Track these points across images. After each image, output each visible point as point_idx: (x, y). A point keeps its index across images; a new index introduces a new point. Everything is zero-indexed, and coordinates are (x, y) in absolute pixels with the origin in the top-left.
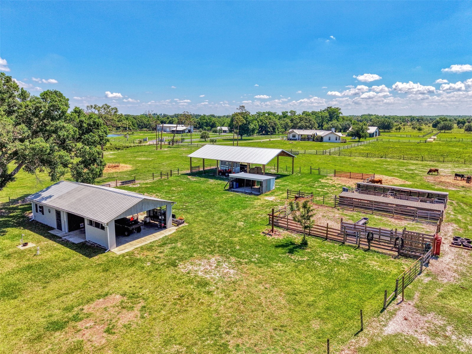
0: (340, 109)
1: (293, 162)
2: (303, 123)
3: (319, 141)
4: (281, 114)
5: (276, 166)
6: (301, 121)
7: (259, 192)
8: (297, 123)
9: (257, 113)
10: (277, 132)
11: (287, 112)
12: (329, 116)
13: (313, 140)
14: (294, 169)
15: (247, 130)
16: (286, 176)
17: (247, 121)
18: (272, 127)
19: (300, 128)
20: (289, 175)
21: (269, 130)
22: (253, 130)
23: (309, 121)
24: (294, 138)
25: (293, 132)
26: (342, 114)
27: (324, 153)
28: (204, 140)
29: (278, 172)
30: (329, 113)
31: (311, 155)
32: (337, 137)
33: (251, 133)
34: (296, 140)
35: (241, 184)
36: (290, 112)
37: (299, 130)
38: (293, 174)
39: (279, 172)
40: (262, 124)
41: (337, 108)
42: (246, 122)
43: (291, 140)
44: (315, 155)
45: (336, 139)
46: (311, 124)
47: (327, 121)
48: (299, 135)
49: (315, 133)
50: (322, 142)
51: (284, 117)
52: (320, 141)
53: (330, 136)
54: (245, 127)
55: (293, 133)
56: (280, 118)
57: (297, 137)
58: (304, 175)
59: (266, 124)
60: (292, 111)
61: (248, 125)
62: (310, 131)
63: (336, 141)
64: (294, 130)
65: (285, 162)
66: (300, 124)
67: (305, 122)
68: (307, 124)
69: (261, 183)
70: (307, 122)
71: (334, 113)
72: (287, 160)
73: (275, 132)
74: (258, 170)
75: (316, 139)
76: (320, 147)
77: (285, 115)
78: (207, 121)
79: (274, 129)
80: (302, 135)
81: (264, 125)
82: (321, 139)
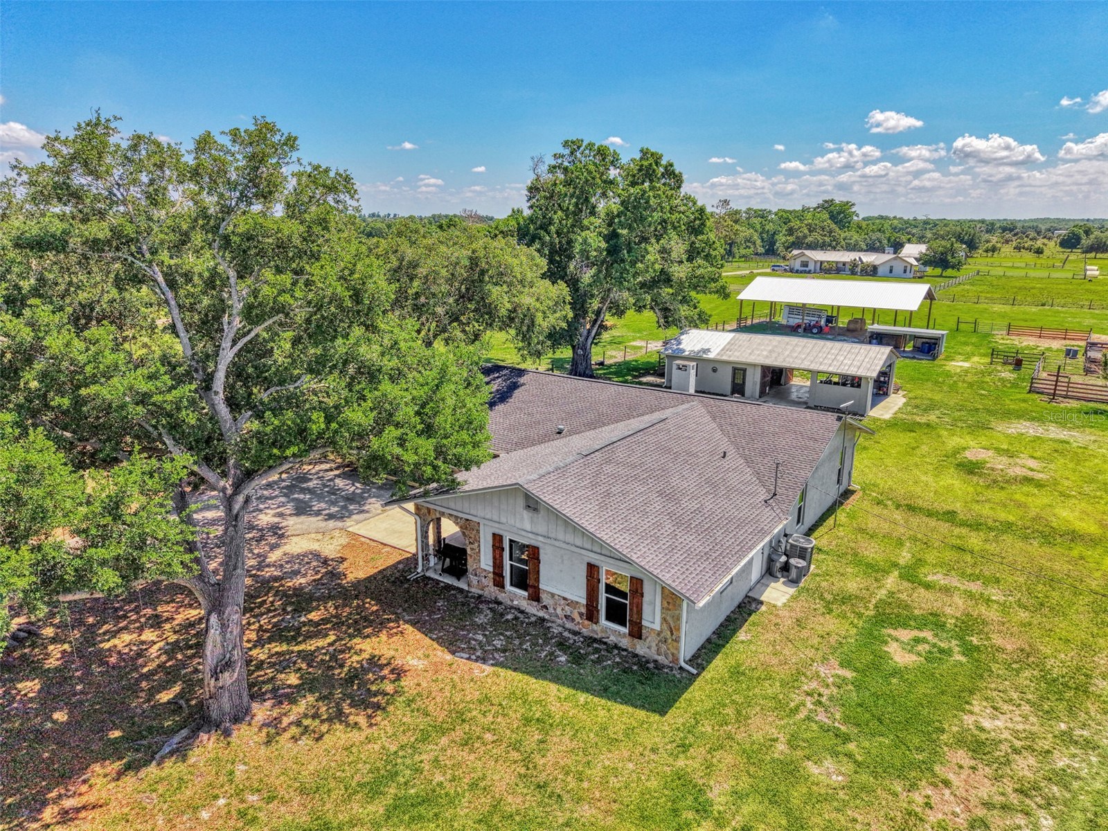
0: (853, 205)
3: (867, 276)
8: (805, 237)
13: (854, 274)
24: (805, 269)
25: (801, 255)
30: (829, 214)
32: (906, 267)
34: (809, 272)
37: (813, 252)
41: (846, 203)
43: (797, 272)
45: (905, 271)
48: (816, 262)
49: (858, 259)
52: (872, 276)
53: (893, 264)
55: (803, 259)
57: (812, 266)
63: (904, 275)
64: (803, 251)
66: (811, 239)
68: (827, 239)
70: (825, 235)
75: (859, 270)
80: (822, 263)
82: (872, 271)
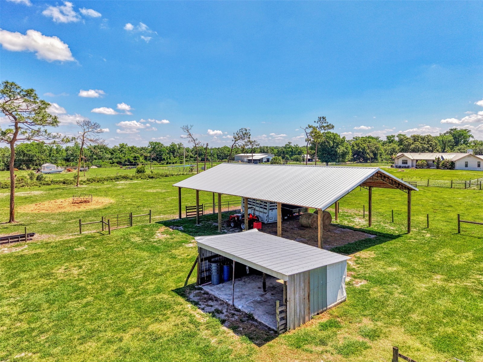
0: (469, 131)
1: (409, 202)
2: (418, 144)
3: (447, 169)
4: (385, 139)
5: (367, 209)
6: (415, 141)
8: (410, 145)
9: (354, 138)
10: (380, 159)
11: (394, 136)
12: (453, 140)
13: (438, 168)
14: (412, 218)
15: (334, 155)
16: (390, 237)
17: (334, 142)
18: (373, 152)
19: (414, 151)
20: (399, 236)
21: (369, 157)
22: (344, 155)
23: (428, 142)
24: (405, 165)
25: (403, 156)
26: (473, 137)
27: (467, 185)
29: (370, 225)
30: (453, 136)
31: (440, 189)
32: (479, 163)
33: (341, 159)
34: (408, 167)
36: (397, 136)
37: (412, 154)
38: (409, 231)
39: (374, 223)
40: (358, 149)
41: (465, 130)
42: (333, 144)
43: (400, 167)
44: (448, 189)
45: (479, 165)
46: (431, 146)
47: (451, 147)
48: (412, 160)
49: (440, 157)
50: (453, 169)
51: (390, 142)
52: (450, 169)
53: (468, 160)
54: (332, 151)
55: (404, 158)
56: (384, 144)
57: (409, 163)
59: (364, 149)
60: (400, 135)
61: (336, 148)
62: (431, 154)
63: (479, 169)
64: (404, 153)
65: (389, 201)
66: (413, 146)
67: (421, 143)
68: (426, 146)
70: (425, 143)
71: (460, 136)
72: (393, 196)
73: (377, 159)
75: (443, 165)
76: (453, 177)
77: (390, 140)
78: (292, 149)
79: (375, 155)
80: (417, 161)
81: (361, 150)
82: (451, 166)
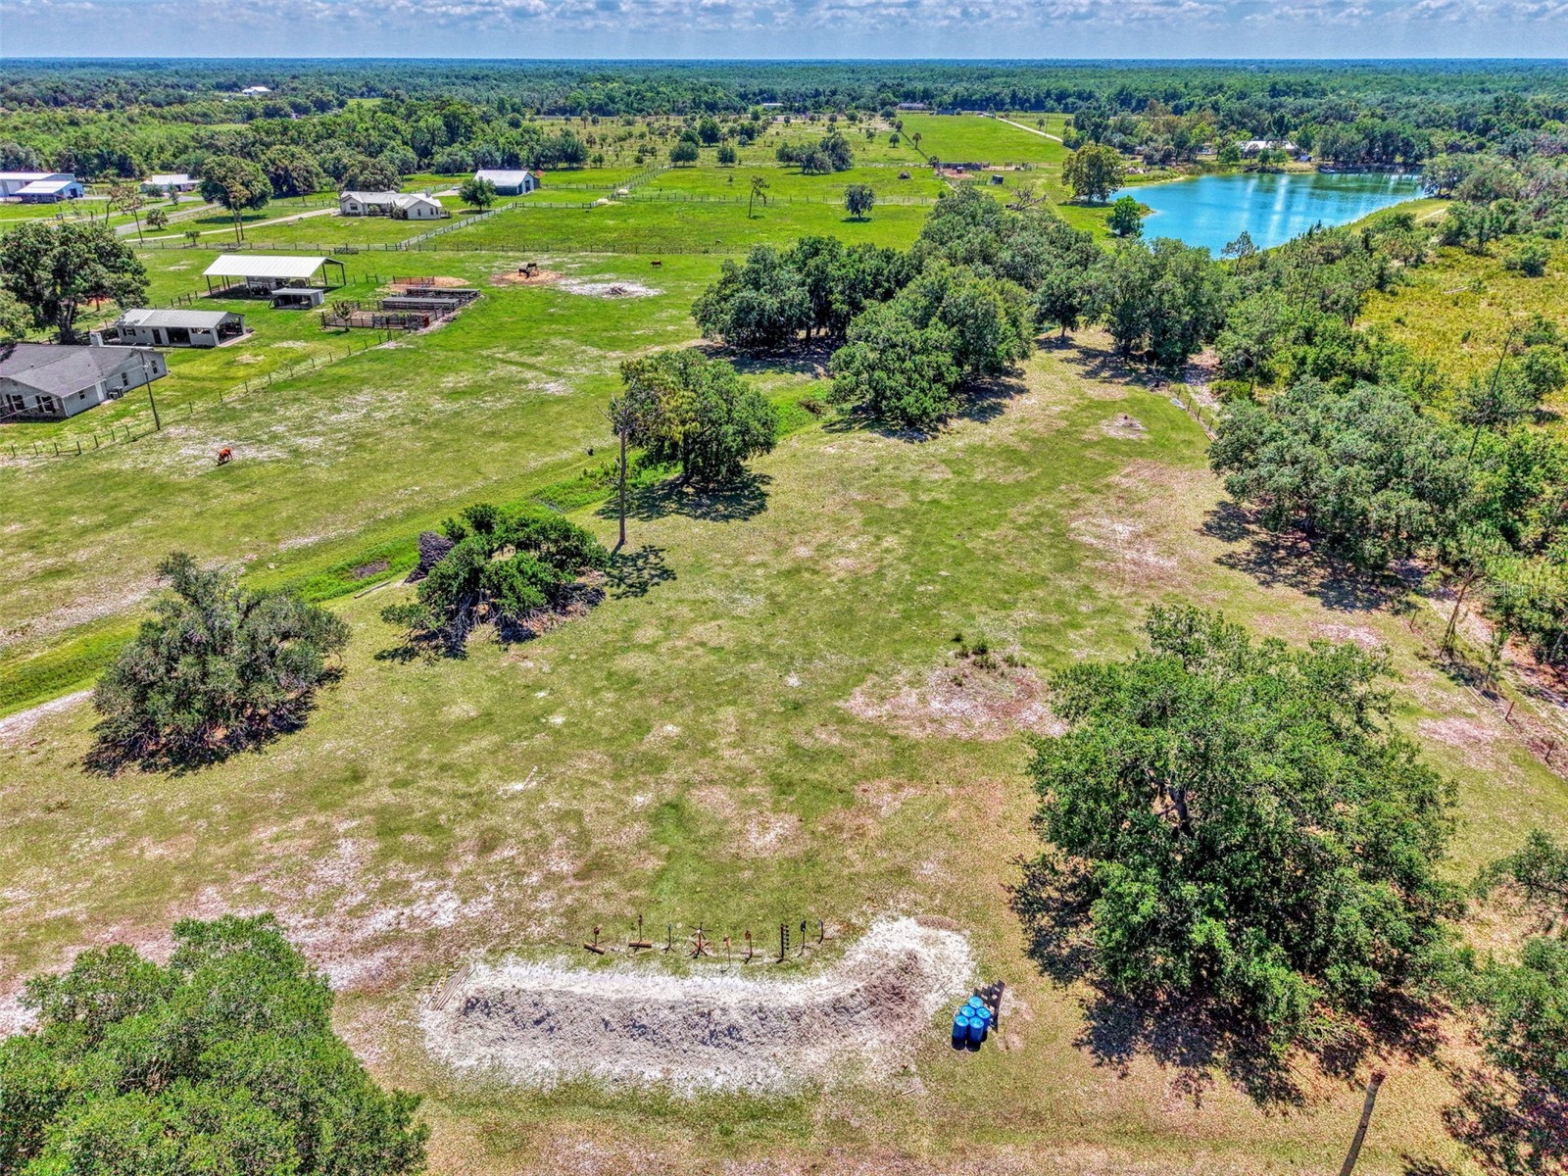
1: (343, 271)
2: (367, 175)
3: (401, 220)
5: (323, 277)
7: (309, 307)
14: (346, 279)
16: (337, 287)
18: (303, 176)
19: (366, 187)
20: (341, 287)
24: (352, 212)
25: (350, 197)
28: (155, 227)
29: (326, 284)
32: (432, 209)
34: (359, 215)
35: (287, 301)
37: (362, 193)
38: (345, 284)
43: (347, 214)
45: (432, 213)
48: (363, 204)
50: (406, 221)
52: (403, 220)
55: (351, 201)
57: (360, 209)
58: (359, 285)
63: (432, 217)
64: (351, 194)
65: (333, 272)
66: (361, 178)
69: (308, 298)
72: (334, 269)
74: (300, 283)
75: (395, 214)
80: (368, 205)
82: (403, 215)
